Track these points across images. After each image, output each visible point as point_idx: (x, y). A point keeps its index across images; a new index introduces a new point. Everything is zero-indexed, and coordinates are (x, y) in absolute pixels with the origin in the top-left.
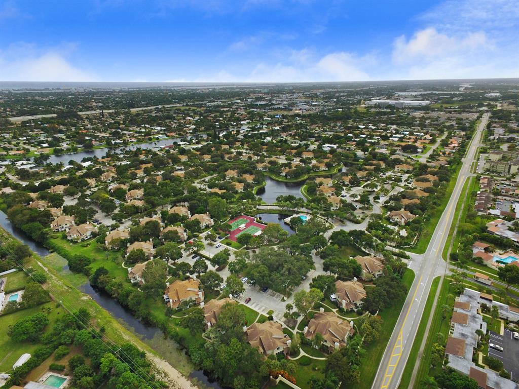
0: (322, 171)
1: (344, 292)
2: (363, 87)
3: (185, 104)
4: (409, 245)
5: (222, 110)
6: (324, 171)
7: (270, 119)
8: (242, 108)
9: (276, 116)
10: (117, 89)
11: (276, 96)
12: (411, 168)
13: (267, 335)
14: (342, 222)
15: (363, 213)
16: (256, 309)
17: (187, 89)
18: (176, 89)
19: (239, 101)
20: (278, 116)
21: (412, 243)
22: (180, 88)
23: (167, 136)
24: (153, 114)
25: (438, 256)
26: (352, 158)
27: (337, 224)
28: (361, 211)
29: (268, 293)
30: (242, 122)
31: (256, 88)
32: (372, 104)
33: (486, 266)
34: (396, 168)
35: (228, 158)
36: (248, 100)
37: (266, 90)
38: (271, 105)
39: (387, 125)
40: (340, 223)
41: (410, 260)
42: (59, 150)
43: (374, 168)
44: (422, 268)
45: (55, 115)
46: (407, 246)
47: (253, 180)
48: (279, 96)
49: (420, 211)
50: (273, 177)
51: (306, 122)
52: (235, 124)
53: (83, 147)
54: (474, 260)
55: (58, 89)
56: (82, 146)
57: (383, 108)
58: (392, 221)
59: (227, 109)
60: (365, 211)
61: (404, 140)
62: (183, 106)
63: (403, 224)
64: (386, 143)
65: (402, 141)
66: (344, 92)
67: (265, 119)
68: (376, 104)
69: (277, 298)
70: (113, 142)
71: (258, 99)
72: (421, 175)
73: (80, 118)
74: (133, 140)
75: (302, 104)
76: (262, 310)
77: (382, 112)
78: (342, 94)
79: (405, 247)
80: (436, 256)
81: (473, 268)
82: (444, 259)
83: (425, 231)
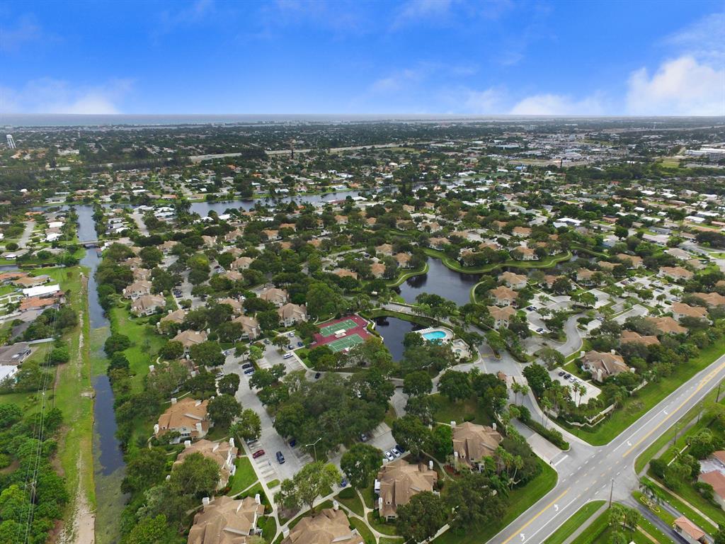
0: (527, 261)
1: (391, 484)
2: (701, 126)
3: (402, 145)
4: (581, 423)
5: (446, 154)
6: (530, 261)
7: (506, 171)
8: (476, 152)
9: (518, 167)
10: (336, 122)
11: (542, 137)
12: (688, 276)
13: (217, 523)
14: (497, 353)
15: (544, 344)
16: (258, 472)
17: (422, 124)
18: (408, 123)
19: (481, 142)
20: (521, 168)
21: (591, 421)
22: (414, 123)
23: (348, 187)
24: (354, 156)
25: (628, 458)
26: (592, 245)
27: (486, 356)
28: (541, 340)
29: (296, 449)
30: (460, 174)
31: (518, 124)
32: (695, 156)
33: (719, 507)
34: (661, 272)
35: (399, 225)
36: (495, 141)
37: (532, 127)
38: (522, 150)
39: (700, 192)
40: (493, 355)
41: (567, 453)
42: (212, 196)
43: (615, 267)
44: (577, 474)
45: (240, 154)
46: (578, 424)
47: (407, 263)
48: (545, 137)
49: (642, 362)
50: (446, 261)
51: (557, 180)
52: (449, 175)
53: (241, 194)
54: (697, 488)
55: (272, 122)
56: (239, 193)
57: (714, 163)
58: (584, 370)
59: (454, 153)
60: (547, 342)
61: (713, 222)
62: (400, 146)
63: (600, 379)
64: (676, 224)
65: (710, 224)
66: (659, 133)
67: (499, 170)
68: (702, 156)
69: (302, 461)
70: (277, 191)
71: (510, 140)
72: (698, 291)
73: (266, 158)
74: (302, 190)
75: (576, 149)
76: (265, 475)
77: (704, 169)
78: (653, 137)
79: (574, 423)
80: (624, 456)
81: (687, 503)
82: (635, 468)
83: (636, 402)
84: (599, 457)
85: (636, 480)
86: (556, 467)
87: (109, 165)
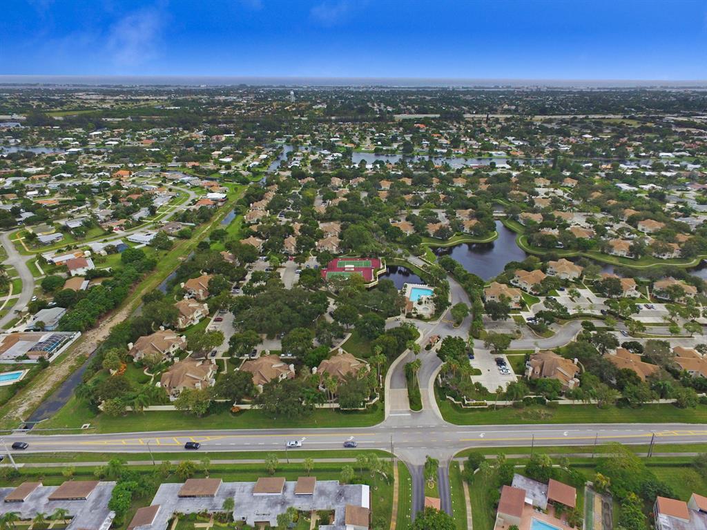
3: (628, 116)
4: (456, 400)
5: (676, 129)
14: (458, 322)
16: (208, 329)
21: (467, 402)
23: (508, 154)
24: (551, 125)
25: (464, 443)
27: (446, 321)
30: (664, 154)
40: (454, 323)
41: (412, 413)
42: (379, 149)
44: (400, 429)
47: (470, 229)
50: (521, 237)
52: (644, 154)
73: (461, 120)
79: (450, 397)
80: (461, 440)
81: (467, 498)
82: (459, 453)
83: (544, 411)
84: (438, 429)
86: (390, 417)
87: (333, 118)
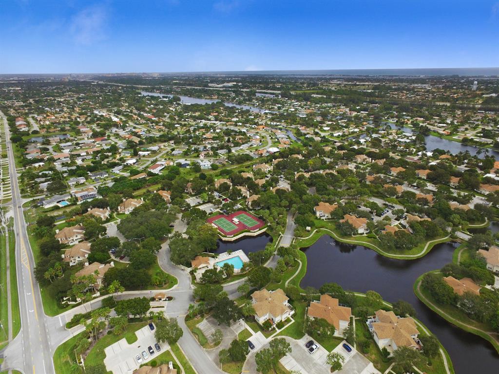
25: (30, 369)
41: (64, 326)
80: (34, 366)
82: (18, 371)
84: (47, 347)
85: (10, 366)
86: (58, 317)
